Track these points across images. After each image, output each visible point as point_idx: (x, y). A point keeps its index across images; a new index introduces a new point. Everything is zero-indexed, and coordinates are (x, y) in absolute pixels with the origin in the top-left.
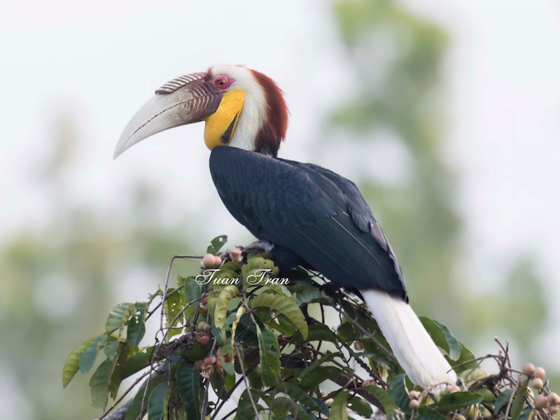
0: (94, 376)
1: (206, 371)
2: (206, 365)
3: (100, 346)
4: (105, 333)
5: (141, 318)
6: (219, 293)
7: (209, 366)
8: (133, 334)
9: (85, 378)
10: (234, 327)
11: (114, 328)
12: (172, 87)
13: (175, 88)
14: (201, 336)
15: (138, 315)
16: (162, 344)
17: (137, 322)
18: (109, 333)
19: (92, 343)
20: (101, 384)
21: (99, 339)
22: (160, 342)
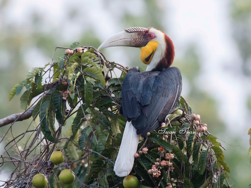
0: (22, 96)
1: (65, 96)
2: (65, 94)
3: (24, 85)
4: (26, 79)
5: (41, 74)
6: (71, 65)
7: (66, 95)
8: (37, 80)
9: (18, 97)
10: (76, 80)
11: (30, 77)
12: (131, 30)
13: (132, 31)
14: (64, 82)
15: (40, 73)
16: (48, 84)
17: (39, 75)
18: (28, 80)
19: (21, 83)
20: (25, 100)
21: (24, 82)
22: (47, 83)
